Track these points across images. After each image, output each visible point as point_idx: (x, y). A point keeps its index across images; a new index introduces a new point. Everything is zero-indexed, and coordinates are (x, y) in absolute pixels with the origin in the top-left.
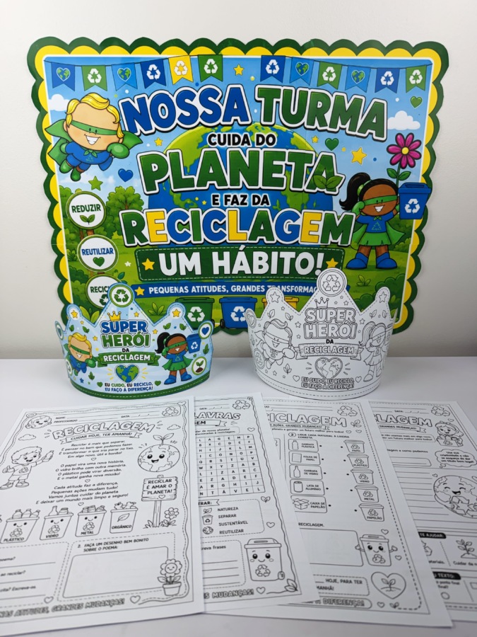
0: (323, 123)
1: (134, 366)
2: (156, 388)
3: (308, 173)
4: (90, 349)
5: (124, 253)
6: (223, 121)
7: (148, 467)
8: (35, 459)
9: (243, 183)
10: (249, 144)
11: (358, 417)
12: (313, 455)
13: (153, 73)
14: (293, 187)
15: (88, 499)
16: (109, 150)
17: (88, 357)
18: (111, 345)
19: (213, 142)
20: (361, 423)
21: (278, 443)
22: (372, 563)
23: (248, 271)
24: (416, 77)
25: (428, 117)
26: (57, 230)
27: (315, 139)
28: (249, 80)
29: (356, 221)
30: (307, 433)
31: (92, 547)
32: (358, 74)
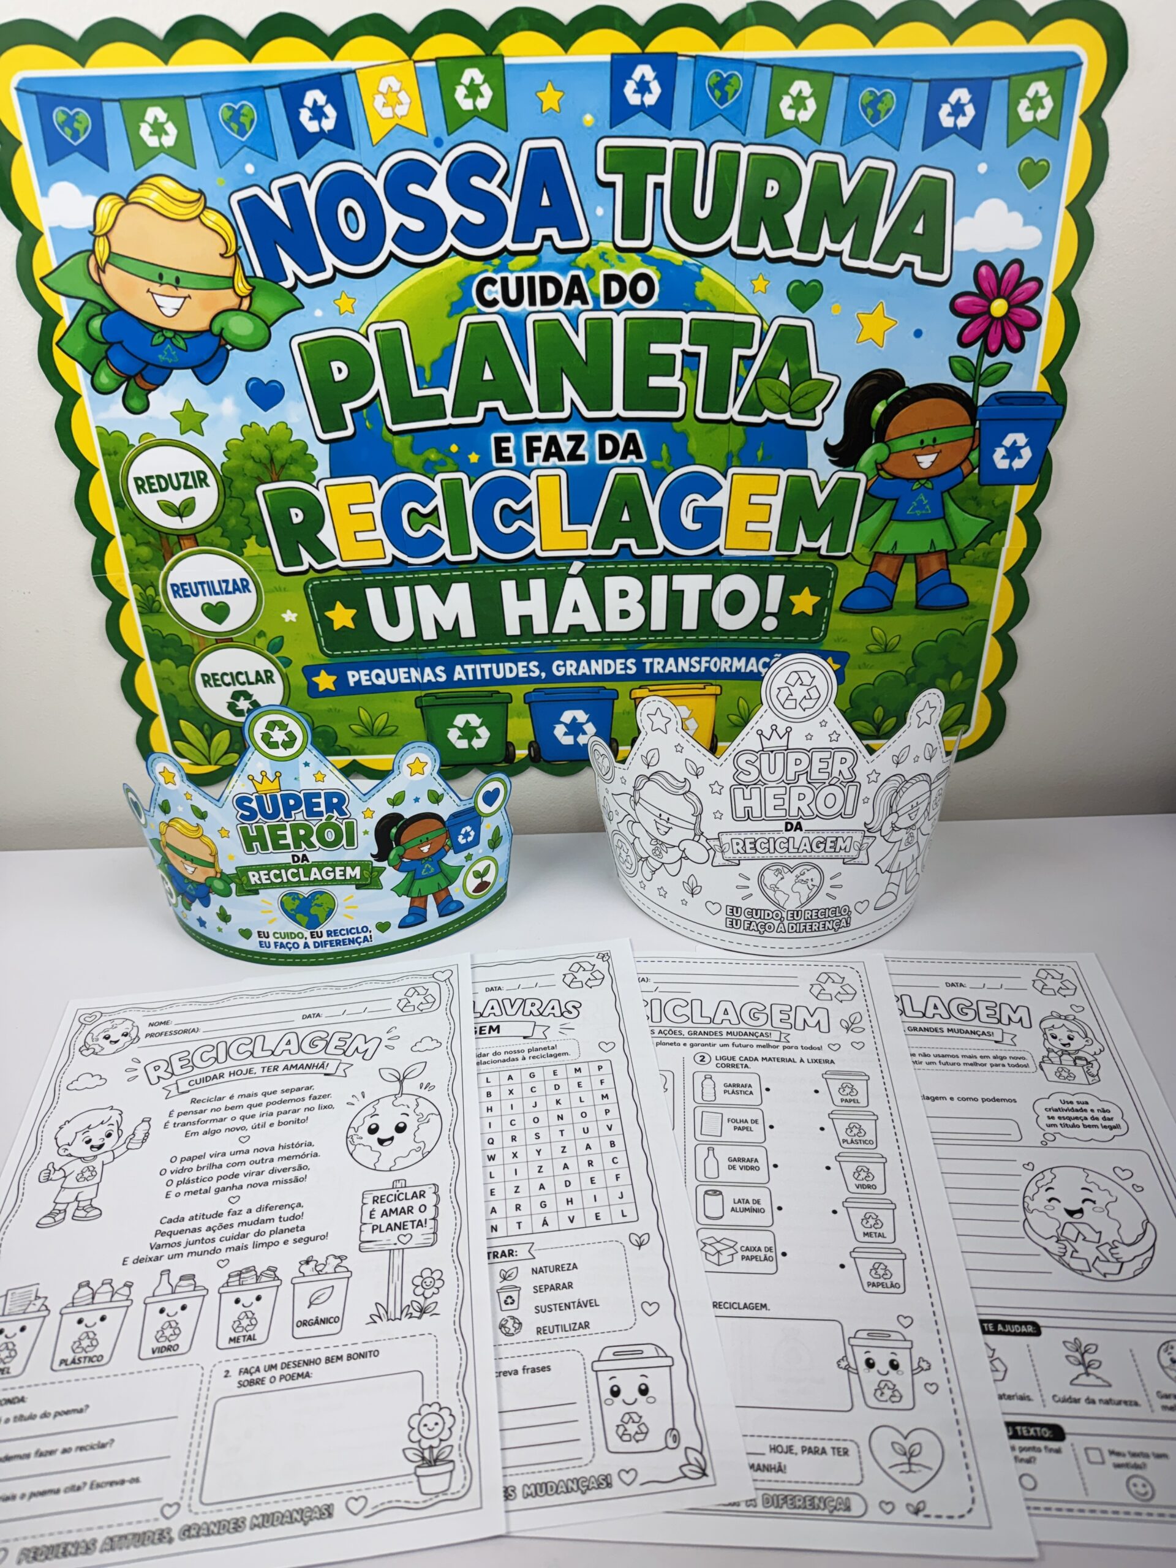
0: (780, 238)
1: (322, 893)
2: (379, 938)
3: (743, 373)
4: (215, 855)
5: (278, 589)
6: (514, 241)
7: (369, 1158)
8: (109, 1143)
9: (573, 403)
10: (585, 301)
11: (858, 1005)
12: (749, 1114)
13: (317, 113)
14: (704, 410)
15: (239, 1248)
16: (216, 329)
17: (211, 872)
18: (264, 847)
19: (489, 297)
20: (865, 1023)
21: (669, 1086)
22: (873, 1402)
23: (593, 626)
24: (1036, 103)
25: (1063, 212)
26: (103, 539)
27: (760, 284)
28: (580, 124)
29: (866, 491)
30: (738, 1053)
31: (255, 1376)
32: (878, 99)
